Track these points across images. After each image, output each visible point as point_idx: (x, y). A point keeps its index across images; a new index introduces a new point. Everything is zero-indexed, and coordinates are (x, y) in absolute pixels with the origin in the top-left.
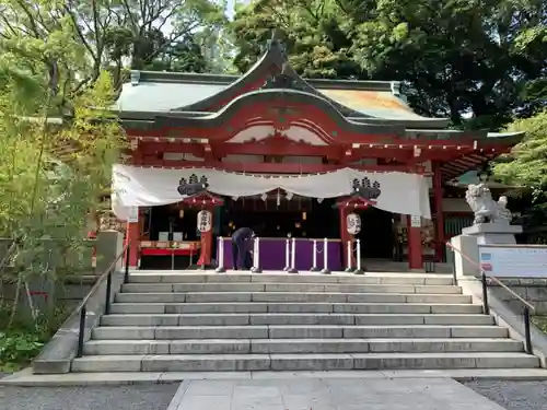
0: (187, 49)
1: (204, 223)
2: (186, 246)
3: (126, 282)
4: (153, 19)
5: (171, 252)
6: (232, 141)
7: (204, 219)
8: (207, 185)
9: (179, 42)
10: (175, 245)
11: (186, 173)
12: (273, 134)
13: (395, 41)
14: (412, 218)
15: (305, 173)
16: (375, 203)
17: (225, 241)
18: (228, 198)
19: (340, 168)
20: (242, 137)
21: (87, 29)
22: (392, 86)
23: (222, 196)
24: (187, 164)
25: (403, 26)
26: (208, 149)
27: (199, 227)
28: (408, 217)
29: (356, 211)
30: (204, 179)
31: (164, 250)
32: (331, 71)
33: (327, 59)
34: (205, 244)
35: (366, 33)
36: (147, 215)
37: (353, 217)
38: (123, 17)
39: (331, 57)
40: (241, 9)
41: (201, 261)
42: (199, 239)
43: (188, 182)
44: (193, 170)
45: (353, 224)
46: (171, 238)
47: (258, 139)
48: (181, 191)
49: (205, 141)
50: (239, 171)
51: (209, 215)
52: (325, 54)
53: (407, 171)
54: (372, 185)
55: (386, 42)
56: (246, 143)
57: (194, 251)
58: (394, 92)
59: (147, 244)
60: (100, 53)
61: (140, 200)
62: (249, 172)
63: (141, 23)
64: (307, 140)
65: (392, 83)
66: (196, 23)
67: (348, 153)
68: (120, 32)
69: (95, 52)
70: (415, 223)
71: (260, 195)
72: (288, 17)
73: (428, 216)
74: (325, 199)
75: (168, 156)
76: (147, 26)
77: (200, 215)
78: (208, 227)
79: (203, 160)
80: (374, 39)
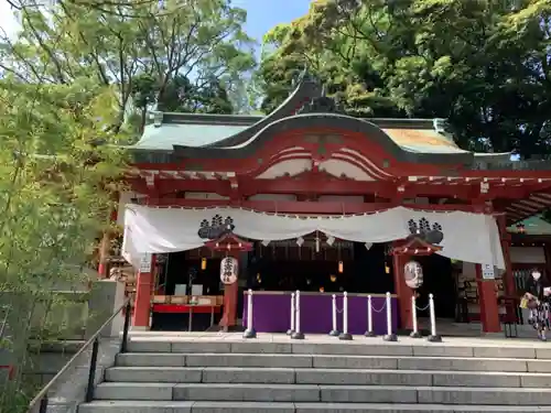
0: (213, 96)
1: (229, 273)
2: (206, 301)
3: (124, 349)
4: (179, 66)
5: (188, 308)
6: (261, 177)
7: (228, 267)
8: (233, 227)
9: (206, 89)
10: (193, 299)
11: (208, 214)
12: (310, 169)
13: (438, 75)
14: (483, 268)
15: (349, 214)
16: (441, 248)
17: (254, 296)
18: (257, 243)
19: (392, 207)
20: (273, 172)
21: (114, 79)
22: (435, 124)
23: (250, 240)
24: (210, 204)
25: (445, 59)
26: (235, 185)
27: (222, 277)
28: (478, 266)
29: (417, 259)
30: (229, 220)
31: (181, 307)
32: (367, 110)
33: (362, 97)
34: (229, 300)
35: (404, 69)
36: (163, 265)
37: (413, 267)
38: (150, 67)
39: (365, 95)
40: (268, 57)
41: (224, 321)
42: (222, 293)
43: (210, 225)
44: (217, 210)
45: (413, 275)
46: (189, 292)
47: (292, 173)
48: (201, 234)
49: (232, 174)
50: (271, 212)
51: (234, 263)
52: (359, 92)
53: (473, 211)
54: (432, 228)
55: (427, 77)
56: (278, 179)
57: (215, 308)
58: (438, 130)
59: (161, 299)
60: (125, 101)
61: (155, 245)
62: (282, 212)
63: (167, 71)
64: (349, 175)
65: (435, 121)
66: (223, 68)
67: (401, 189)
68: (147, 79)
69: (121, 101)
70: (488, 274)
71: (296, 239)
72: (317, 63)
73: (502, 266)
74: (375, 245)
75: (189, 196)
76: (174, 73)
77: (223, 263)
78: (233, 278)
79: (228, 198)
80: (414, 74)
